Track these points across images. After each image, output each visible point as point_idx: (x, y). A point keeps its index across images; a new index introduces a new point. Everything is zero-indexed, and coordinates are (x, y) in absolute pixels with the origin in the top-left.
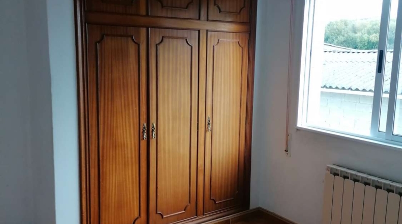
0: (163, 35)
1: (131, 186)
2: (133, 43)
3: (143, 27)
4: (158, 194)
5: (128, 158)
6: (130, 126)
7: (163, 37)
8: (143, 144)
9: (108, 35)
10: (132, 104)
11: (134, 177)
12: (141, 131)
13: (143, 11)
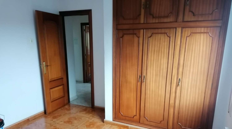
0: (152, 32)
1: (133, 100)
2: (137, 37)
3: (142, 29)
4: (146, 109)
5: (132, 88)
6: (133, 74)
7: (152, 33)
8: (139, 84)
9: (125, 34)
10: (135, 65)
11: (134, 97)
12: (138, 78)
13: (142, 21)
